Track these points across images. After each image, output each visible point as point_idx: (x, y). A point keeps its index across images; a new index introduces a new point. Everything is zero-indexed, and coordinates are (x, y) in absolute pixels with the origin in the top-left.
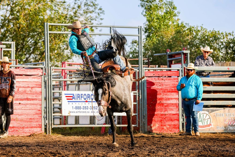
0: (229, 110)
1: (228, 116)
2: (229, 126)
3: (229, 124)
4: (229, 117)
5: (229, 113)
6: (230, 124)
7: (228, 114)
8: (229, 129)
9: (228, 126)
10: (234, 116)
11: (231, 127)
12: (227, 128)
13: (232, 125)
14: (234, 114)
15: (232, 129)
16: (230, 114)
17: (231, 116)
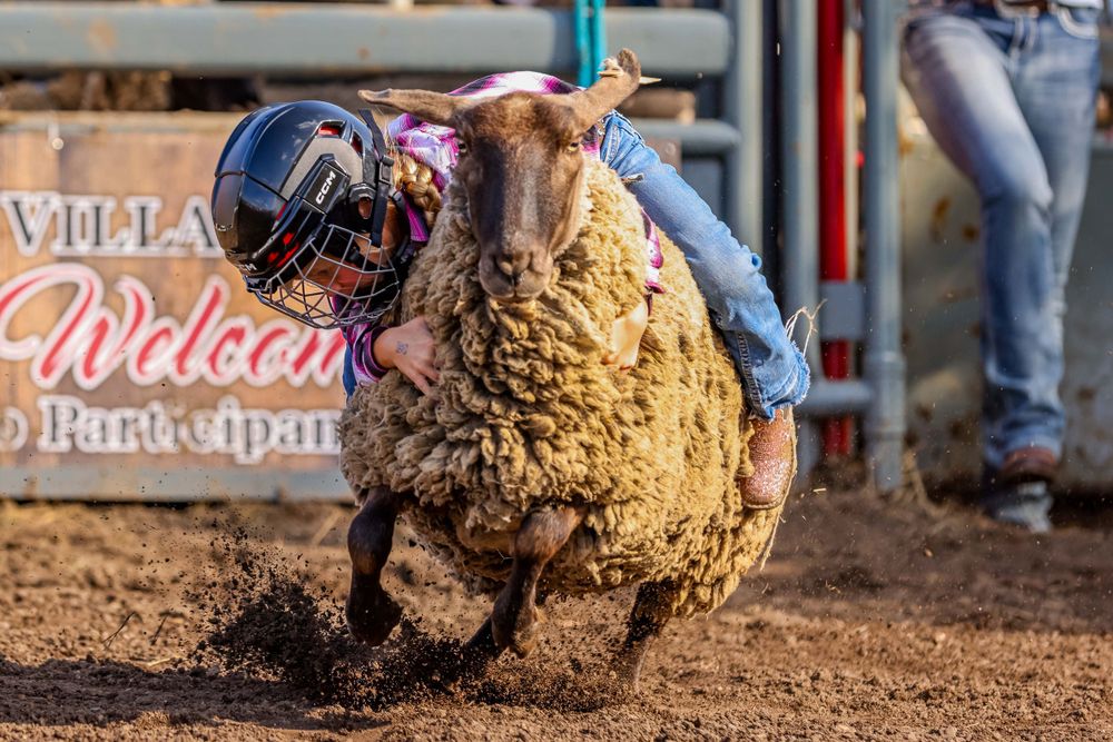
0: (70, 144)
1: (58, 247)
2: (65, 403)
3: (69, 373)
4: (62, 259)
5: (63, 190)
6: (89, 372)
7: (56, 202)
8: (64, 444)
9: (44, 403)
10: (153, 250)
11: (98, 415)
12: (34, 433)
13: (119, 376)
14: (154, 205)
15: (114, 445)
16: (83, 204)
17: (109, 248)
